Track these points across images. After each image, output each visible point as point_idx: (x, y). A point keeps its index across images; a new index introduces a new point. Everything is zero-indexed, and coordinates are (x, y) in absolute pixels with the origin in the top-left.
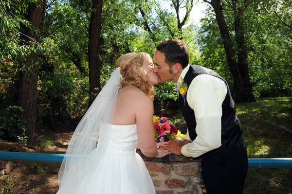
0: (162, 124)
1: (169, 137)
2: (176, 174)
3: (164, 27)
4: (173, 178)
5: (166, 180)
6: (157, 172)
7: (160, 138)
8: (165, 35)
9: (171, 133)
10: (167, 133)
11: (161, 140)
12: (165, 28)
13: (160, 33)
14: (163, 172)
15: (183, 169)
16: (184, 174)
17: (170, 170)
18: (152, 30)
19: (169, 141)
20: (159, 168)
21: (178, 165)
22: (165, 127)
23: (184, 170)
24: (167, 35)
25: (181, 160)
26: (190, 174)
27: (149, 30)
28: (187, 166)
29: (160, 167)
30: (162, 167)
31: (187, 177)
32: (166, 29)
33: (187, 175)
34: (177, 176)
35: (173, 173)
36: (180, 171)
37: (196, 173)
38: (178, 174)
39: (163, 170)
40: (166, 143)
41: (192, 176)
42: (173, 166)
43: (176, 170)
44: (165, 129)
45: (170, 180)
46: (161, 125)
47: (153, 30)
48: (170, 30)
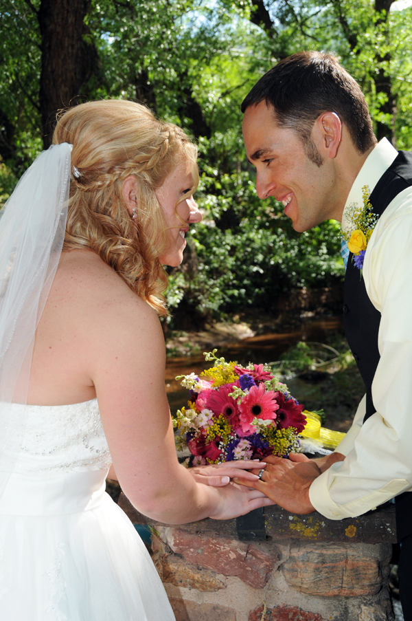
0: (246, 393)
1: (272, 442)
2: (293, 586)
3: (324, 9)
4: (280, 603)
5: (253, 608)
6: (220, 577)
7: (236, 443)
8: (325, 41)
9: (279, 427)
10: (262, 426)
11: (238, 452)
12: (326, 15)
13: (309, 32)
14: (244, 577)
15: (317, 570)
16: (323, 590)
17: (269, 570)
18: (277, 23)
19: (270, 458)
20: (229, 562)
21: (298, 553)
22: (259, 401)
23: (324, 575)
24: (332, 42)
25: (309, 532)
26: (345, 592)
27: (268, 25)
28: (335, 559)
29: (233, 556)
30: (239, 558)
31: (336, 602)
32: (331, 19)
33: (336, 597)
34: (298, 595)
35: (280, 581)
36: (307, 576)
37: (368, 590)
38: (301, 589)
39: (242, 570)
40: (256, 463)
41: (355, 602)
42: (279, 557)
43: (293, 571)
44: (257, 411)
45: (269, 612)
46: (239, 394)
47: (282, 21)
48: (343, 22)
